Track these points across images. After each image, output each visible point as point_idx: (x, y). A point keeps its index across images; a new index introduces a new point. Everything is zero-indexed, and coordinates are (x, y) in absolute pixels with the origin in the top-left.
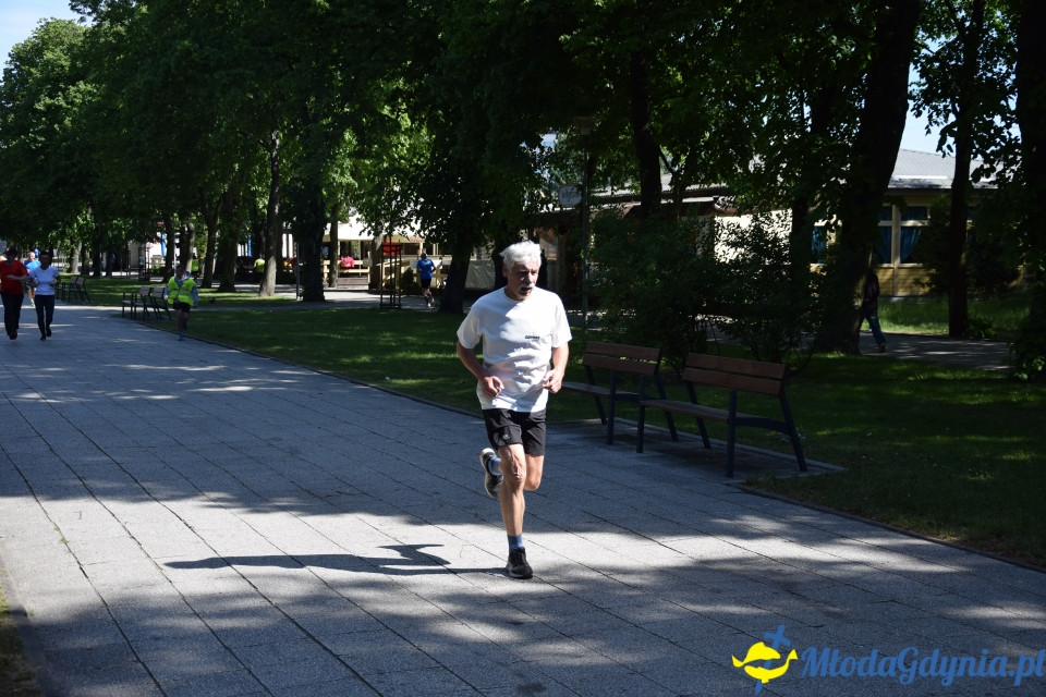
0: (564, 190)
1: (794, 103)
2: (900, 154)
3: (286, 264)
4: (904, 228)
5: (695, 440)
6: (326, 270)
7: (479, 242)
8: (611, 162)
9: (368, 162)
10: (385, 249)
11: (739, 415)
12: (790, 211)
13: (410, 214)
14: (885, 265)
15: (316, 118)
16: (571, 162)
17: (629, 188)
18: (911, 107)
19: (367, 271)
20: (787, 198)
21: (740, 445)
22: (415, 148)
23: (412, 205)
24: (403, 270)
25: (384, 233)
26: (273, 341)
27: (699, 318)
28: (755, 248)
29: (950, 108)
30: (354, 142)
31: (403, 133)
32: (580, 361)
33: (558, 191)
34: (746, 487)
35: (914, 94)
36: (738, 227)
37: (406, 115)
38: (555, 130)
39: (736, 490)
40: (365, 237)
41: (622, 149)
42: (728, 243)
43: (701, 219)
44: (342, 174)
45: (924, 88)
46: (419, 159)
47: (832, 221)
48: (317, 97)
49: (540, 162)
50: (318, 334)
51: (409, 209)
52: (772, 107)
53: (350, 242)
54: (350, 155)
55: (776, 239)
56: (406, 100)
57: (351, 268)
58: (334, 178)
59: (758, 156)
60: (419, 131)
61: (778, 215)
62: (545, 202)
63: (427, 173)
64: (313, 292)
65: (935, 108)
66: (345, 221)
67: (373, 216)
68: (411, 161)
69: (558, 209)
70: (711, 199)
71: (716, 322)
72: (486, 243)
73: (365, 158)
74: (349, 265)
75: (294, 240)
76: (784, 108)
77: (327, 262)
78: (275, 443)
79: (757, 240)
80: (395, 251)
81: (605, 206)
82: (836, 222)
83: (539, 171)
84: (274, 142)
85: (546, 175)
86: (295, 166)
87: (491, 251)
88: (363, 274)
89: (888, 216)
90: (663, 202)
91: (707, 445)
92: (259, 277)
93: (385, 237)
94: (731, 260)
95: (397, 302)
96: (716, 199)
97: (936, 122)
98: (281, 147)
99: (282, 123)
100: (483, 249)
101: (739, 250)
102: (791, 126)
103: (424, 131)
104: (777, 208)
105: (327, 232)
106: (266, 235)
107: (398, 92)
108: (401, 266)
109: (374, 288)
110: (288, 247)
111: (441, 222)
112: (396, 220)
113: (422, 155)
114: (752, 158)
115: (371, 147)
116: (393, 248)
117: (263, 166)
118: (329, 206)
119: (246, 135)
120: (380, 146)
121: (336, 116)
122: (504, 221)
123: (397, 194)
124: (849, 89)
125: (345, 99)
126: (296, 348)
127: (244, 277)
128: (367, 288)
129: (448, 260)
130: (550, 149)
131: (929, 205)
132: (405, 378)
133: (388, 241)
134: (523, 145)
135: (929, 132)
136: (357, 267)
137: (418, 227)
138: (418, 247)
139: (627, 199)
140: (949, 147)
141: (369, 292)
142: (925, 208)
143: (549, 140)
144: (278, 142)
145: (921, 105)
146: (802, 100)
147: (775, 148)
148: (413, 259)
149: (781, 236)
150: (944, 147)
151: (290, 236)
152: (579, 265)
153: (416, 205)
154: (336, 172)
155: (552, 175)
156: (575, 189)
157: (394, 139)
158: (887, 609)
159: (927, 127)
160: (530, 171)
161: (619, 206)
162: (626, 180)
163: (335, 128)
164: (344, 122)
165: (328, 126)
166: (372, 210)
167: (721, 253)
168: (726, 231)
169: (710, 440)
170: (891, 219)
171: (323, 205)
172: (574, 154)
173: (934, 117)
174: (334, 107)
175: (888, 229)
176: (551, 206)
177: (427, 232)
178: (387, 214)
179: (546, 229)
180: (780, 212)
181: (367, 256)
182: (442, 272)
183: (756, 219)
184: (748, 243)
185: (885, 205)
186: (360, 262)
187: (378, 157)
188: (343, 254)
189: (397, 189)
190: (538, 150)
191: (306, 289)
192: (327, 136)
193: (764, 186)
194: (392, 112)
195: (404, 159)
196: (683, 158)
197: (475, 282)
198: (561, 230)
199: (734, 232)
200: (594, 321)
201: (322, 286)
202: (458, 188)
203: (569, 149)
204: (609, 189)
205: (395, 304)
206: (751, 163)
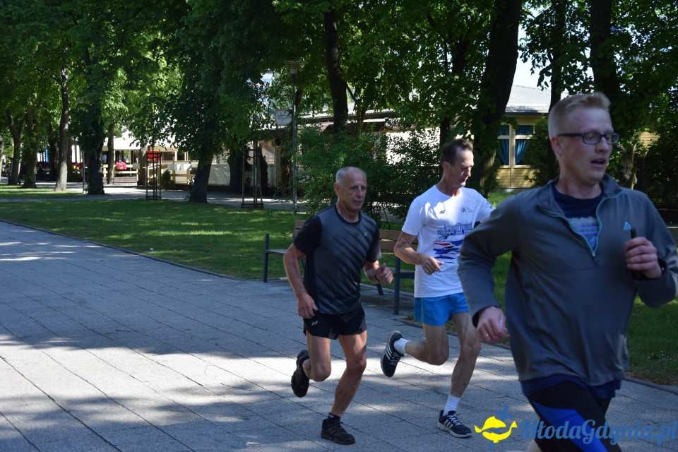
0: (279, 113)
1: (440, 52)
2: (513, 89)
3: (75, 167)
4: (517, 140)
5: (372, 289)
6: (105, 172)
7: (218, 151)
8: (312, 94)
9: (135, 92)
10: (149, 156)
11: (402, 271)
12: (438, 128)
13: (167, 131)
14: (506, 167)
15: (96, 60)
16: (284, 93)
17: (326, 112)
18: (520, 55)
19: (136, 172)
20: (436, 118)
21: (403, 293)
22: (170, 83)
23: (168, 124)
24: (163, 171)
25: (148, 144)
26: (66, 223)
27: (375, 204)
28: (414, 154)
29: (546, 56)
30: (125, 78)
31: (161, 72)
32: (291, 235)
33: (275, 115)
34: (408, 321)
35: (523, 46)
36: (401, 139)
37: (163, 59)
38: (272, 70)
39: (401, 323)
40: (134, 147)
41: (321, 84)
42: (394, 151)
43: (376, 134)
44: (116, 101)
45: (529, 42)
46: (173, 91)
47: (467, 135)
48: (96, 45)
49: (261, 93)
50: (99, 218)
51: (166, 127)
52: (425, 55)
53: (123, 151)
54: (122, 88)
55: (428, 148)
56: (163, 48)
57: (124, 170)
58: (110, 105)
59: (415, 90)
60: (173, 70)
61: (429, 131)
62: (265, 122)
63: (179, 100)
64: (96, 187)
65: (537, 57)
66: (119, 135)
67: (140, 132)
68: (166, 92)
69: (274, 127)
70: (383, 120)
71: (387, 207)
72: (222, 151)
73: (133, 90)
74: (122, 168)
75: (81, 150)
76: (433, 55)
77: (106, 166)
78: (68, 297)
79: (415, 149)
80: (157, 157)
81: (308, 125)
82: (470, 136)
83: (260, 100)
84: (64, 77)
85: (266, 102)
86: (80, 95)
87: (227, 157)
88: (133, 174)
89: (506, 132)
90: (349, 122)
91: (381, 292)
92: (55, 177)
93: (149, 147)
94: (397, 163)
95: (158, 195)
96: (387, 120)
97: (538, 66)
98: (70, 81)
99: (70, 63)
100: (221, 156)
101: (402, 155)
102: (438, 68)
103: (177, 70)
104: (429, 126)
105: (105, 144)
106: (60, 146)
107: (156, 42)
108: (161, 168)
109: (141, 185)
110: (76, 155)
111: (190, 136)
112: (156, 135)
113: (176, 88)
114: (411, 91)
115: (137, 81)
116: (155, 156)
117: (56, 96)
118: (107, 124)
119: (42, 72)
120: (144, 81)
121: (111, 59)
122: (235, 135)
123: (157, 116)
124: (478, 43)
125: (118, 46)
126: (83, 228)
127: (42, 177)
128: (136, 184)
129: (195, 164)
130: (268, 84)
131: (534, 124)
132: (165, 249)
133: (151, 150)
134: (249, 81)
135: (533, 72)
136: (128, 169)
137: (173, 140)
138: (174, 155)
139: (324, 120)
140: (546, 83)
141: (137, 187)
142: (532, 127)
143: (268, 78)
144: (67, 77)
145: (527, 54)
146: (446, 51)
147: (427, 84)
148: (169, 163)
149: (431, 145)
150: (543, 83)
151: (78, 147)
152: (291, 168)
153: (171, 124)
154: (112, 100)
155: (270, 103)
156: (287, 113)
157: (154, 75)
158: (503, 402)
159: (532, 69)
160: (254, 100)
161: (317, 125)
162: (323, 106)
163: (111, 67)
164: (117, 63)
165: (106, 65)
166: (139, 127)
167: (389, 157)
168: (393, 142)
169: (383, 289)
170: (509, 134)
171: (102, 123)
172: (285, 87)
173: (536, 62)
174: (109, 52)
175: (506, 142)
176: (269, 125)
177: (180, 144)
178: (150, 131)
179: (266, 141)
180: (431, 129)
181: (135, 161)
182: (191, 173)
183: (413, 134)
184: (409, 151)
185: (503, 124)
186: (131, 166)
187: (143, 89)
188: (117, 160)
189: (157, 112)
190: (259, 85)
191: (90, 185)
192: (104, 73)
193: (420, 111)
194: (153, 56)
195: (162, 91)
196: (362, 90)
197: (215, 180)
198: (278, 142)
199: (399, 143)
200: (300, 208)
201: (103, 183)
202: (202, 112)
203: (282, 84)
204: (311, 113)
205: (156, 197)
206: (411, 94)
